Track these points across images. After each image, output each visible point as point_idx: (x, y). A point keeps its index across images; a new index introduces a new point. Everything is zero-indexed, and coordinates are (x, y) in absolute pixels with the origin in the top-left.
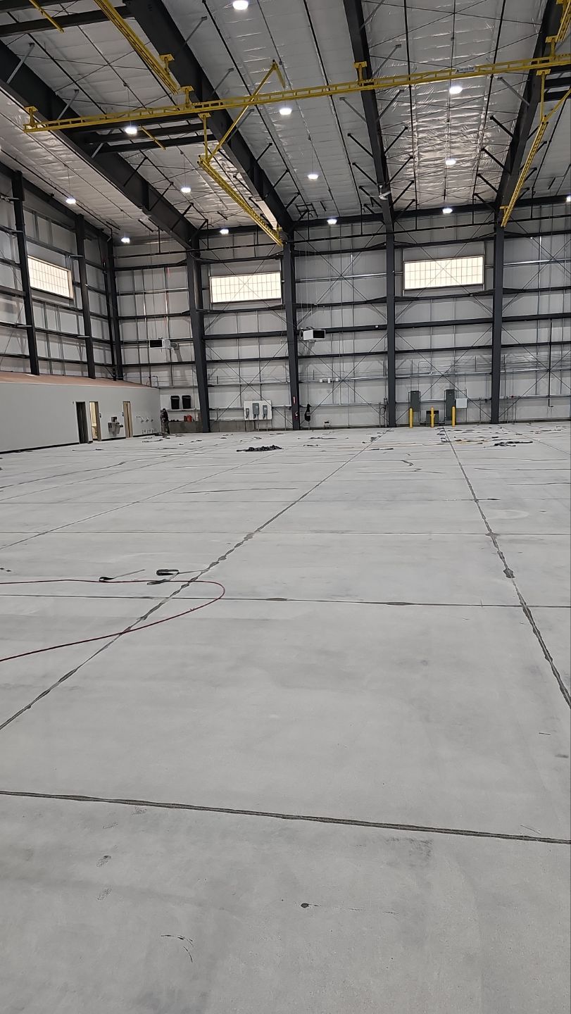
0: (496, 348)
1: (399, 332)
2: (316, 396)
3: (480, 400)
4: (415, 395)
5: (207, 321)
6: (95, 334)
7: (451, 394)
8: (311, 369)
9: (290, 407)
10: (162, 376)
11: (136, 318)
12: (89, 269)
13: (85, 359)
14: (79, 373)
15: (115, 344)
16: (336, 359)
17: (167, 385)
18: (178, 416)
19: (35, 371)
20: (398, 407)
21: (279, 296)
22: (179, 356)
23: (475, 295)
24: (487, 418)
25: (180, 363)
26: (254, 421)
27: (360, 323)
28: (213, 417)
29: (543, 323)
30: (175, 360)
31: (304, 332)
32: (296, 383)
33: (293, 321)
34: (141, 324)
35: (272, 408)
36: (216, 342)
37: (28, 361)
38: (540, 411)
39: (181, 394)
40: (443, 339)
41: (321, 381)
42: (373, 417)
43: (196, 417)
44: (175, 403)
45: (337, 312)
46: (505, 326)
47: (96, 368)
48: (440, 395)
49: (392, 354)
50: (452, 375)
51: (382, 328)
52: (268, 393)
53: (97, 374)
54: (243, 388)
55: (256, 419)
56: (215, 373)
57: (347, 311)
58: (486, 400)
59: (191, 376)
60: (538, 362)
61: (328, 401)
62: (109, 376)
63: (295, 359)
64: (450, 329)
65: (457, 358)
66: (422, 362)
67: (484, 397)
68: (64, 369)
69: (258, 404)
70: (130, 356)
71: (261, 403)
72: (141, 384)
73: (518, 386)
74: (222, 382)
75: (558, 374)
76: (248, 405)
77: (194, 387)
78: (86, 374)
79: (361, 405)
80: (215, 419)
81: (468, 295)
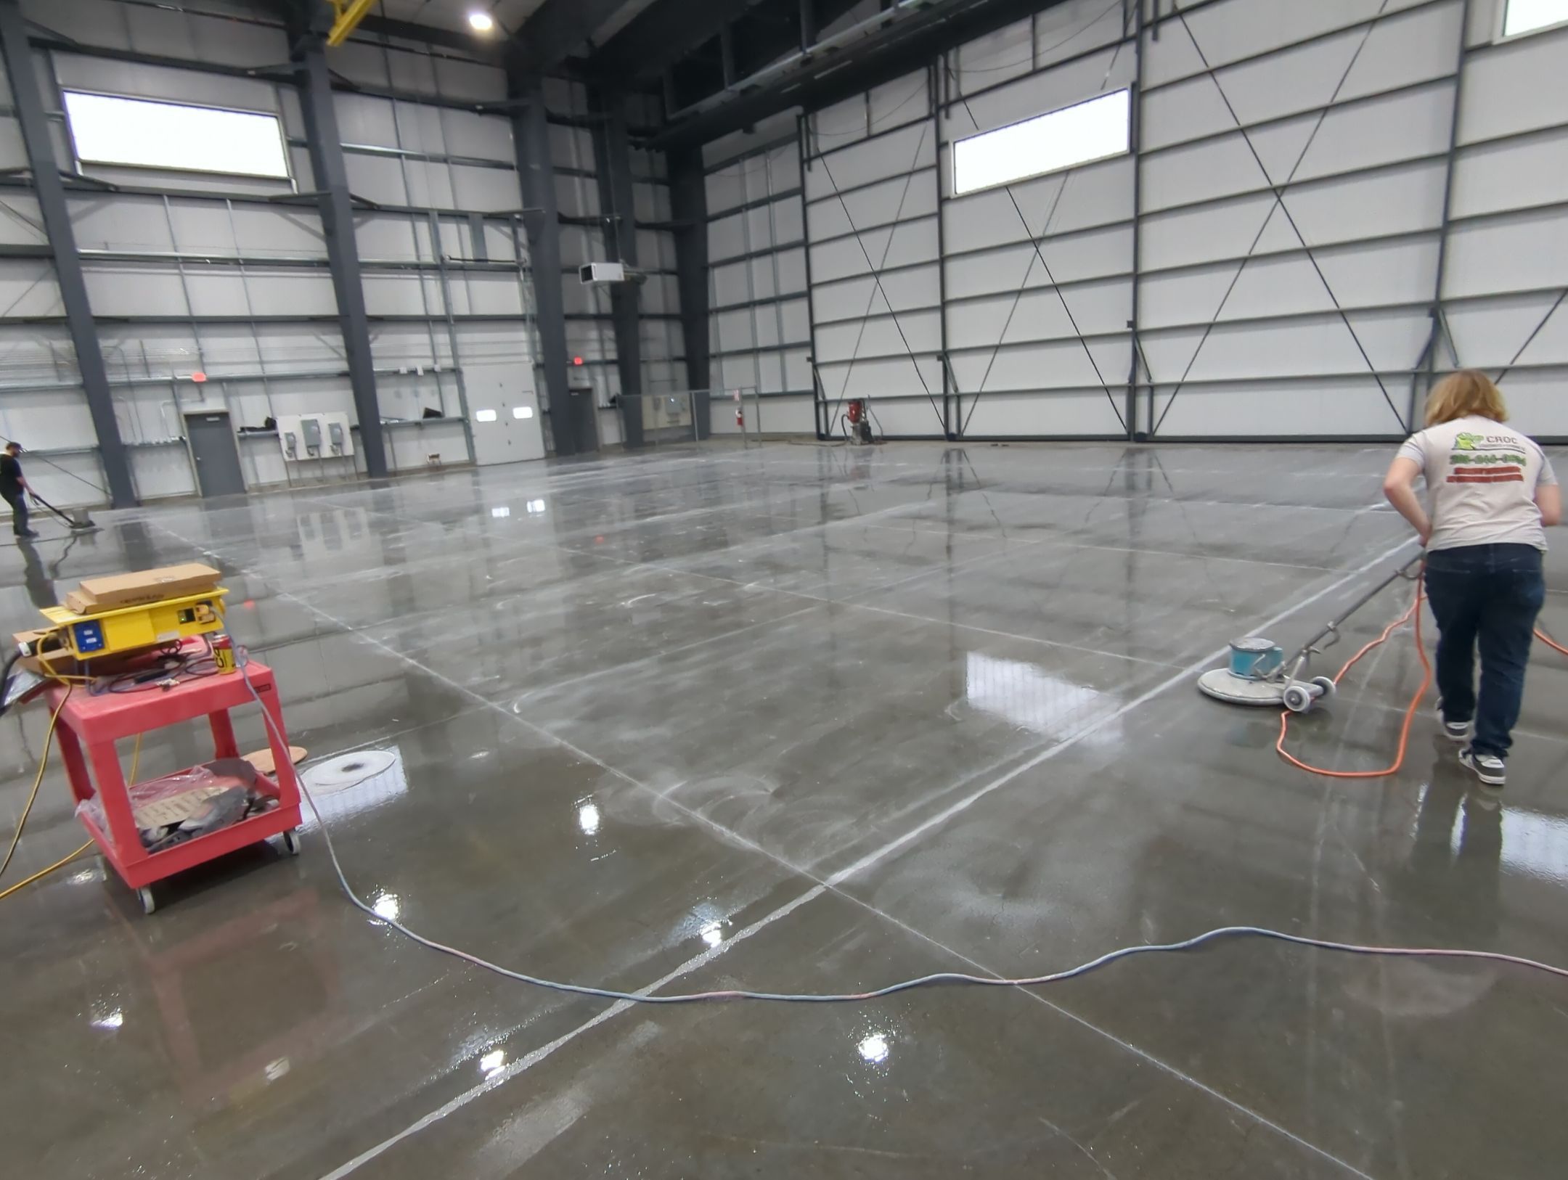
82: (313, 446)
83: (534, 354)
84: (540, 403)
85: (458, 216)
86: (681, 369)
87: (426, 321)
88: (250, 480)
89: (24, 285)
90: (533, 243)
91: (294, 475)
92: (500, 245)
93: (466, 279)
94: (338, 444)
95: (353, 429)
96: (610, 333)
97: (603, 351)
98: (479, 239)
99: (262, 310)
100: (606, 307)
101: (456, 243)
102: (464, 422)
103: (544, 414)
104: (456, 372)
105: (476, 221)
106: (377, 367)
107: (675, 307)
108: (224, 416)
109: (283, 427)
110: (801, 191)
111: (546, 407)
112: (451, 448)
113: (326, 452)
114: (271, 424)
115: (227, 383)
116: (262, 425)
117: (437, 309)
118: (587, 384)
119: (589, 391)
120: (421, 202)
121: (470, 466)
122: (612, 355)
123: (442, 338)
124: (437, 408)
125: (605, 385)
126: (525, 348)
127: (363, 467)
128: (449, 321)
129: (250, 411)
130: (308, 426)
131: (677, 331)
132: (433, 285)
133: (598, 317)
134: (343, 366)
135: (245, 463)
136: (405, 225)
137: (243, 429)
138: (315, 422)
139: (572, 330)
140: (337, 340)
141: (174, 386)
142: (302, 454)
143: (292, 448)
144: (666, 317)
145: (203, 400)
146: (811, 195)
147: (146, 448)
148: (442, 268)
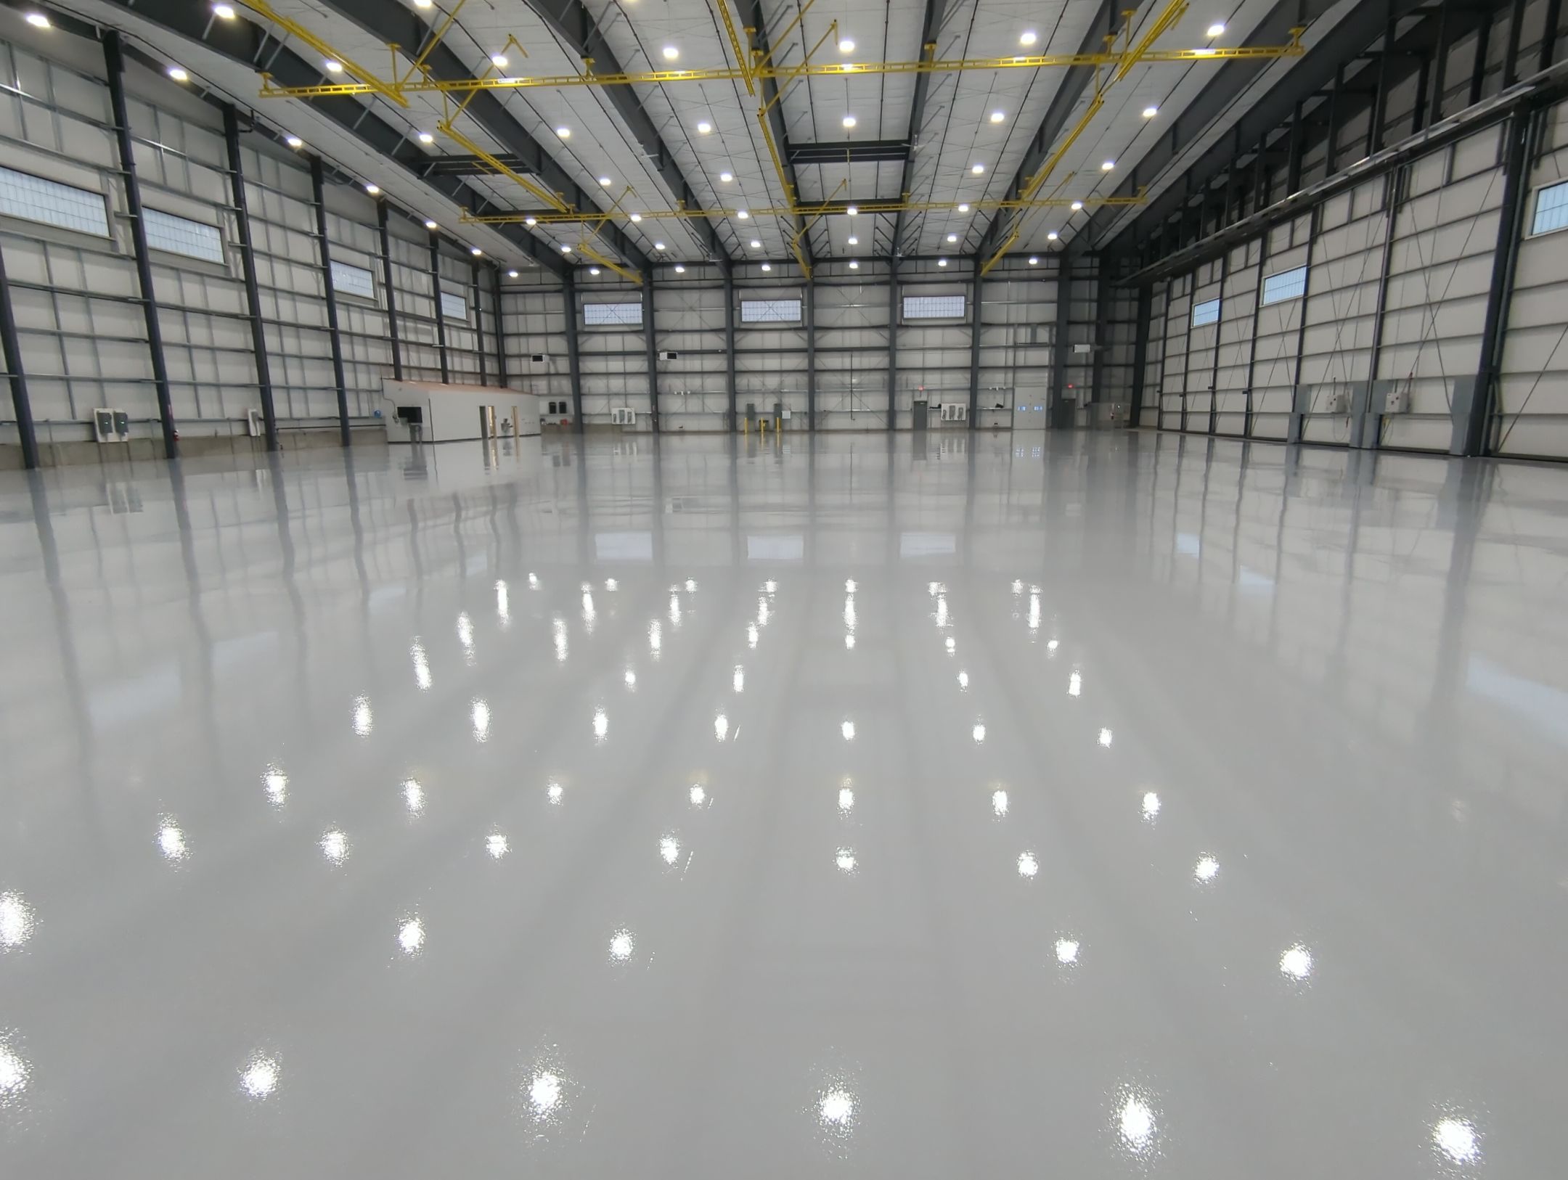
0: (812, 372)
1: (738, 356)
2: (672, 404)
3: (801, 413)
4: (751, 409)
5: (581, 339)
6: (486, 349)
7: (778, 408)
8: (667, 383)
9: (651, 414)
10: (542, 385)
11: (518, 335)
12: (482, 294)
13: (478, 370)
14: (472, 382)
15: (501, 357)
16: (688, 376)
17: (545, 392)
18: (556, 419)
19: (445, 381)
20: (738, 417)
21: (640, 321)
22: (556, 368)
23: (796, 329)
24: (806, 427)
25: (557, 374)
26: (621, 425)
27: (706, 346)
28: (586, 421)
29: (848, 354)
30: (552, 371)
31: (661, 354)
32: (655, 394)
33: (652, 343)
34: (523, 340)
35: (636, 414)
36: (588, 358)
37: (440, 374)
38: (842, 422)
39: (557, 400)
40: (772, 363)
41: (676, 393)
42: (718, 424)
43: (570, 420)
44: (552, 408)
45: (688, 337)
46: (818, 354)
47: (487, 378)
48: (770, 408)
49: (732, 373)
50: (779, 392)
51: (724, 352)
52: (631, 401)
53: (488, 383)
54: (611, 397)
55: (622, 423)
56: (589, 384)
57: (696, 337)
58: (806, 413)
59: (566, 385)
60: (843, 384)
61: (682, 410)
62: (496, 384)
63: (654, 374)
64: (777, 355)
65: (783, 378)
66: (755, 381)
67: (804, 410)
68: (463, 378)
69: (623, 411)
70: (513, 367)
71: (626, 410)
72: (522, 392)
73: (829, 402)
74: (594, 390)
75: (858, 395)
76: (615, 411)
77: (568, 395)
78: (480, 382)
79: (708, 414)
80: (586, 422)
81: (790, 329)
82: (952, 415)
83: (1049, 381)
84: (1048, 405)
85: (1027, 325)
86: (1130, 392)
87: (1006, 368)
88: (929, 426)
89: (880, 358)
90: (1058, 333)
91: (943, 426)
92: (1043, 335)
93: (1025, 351)
94: (960, 415)
95: (967, 411)
96: (1091, 373)
97: (1086, 382)
98: (1034, 335)
99: (946, 364)
100: (1091, 360)
101: (1024, 335)
102: (1012, 410)
103: (1048, 410)
104: (1013, 389)
105: (1034, 326)
106: (979, 387)
107: (1132, 360)
108: (926, 402)
109: (942, 409)
110: (1166, 314)
111: (1051, 406)
112: (1004, 420)
113: (956, 418)
114: (940, 406)
115: (929, 391)
116: (937, 406)
117: (1010, 363)
118: (1074, 397)
119: (1074, 400)
120: (1012, 320)
121: (1010, 429)
122: (1090, 382)
123: (1010, 375)
124: (1002, 404)
125: (1083, 397)
126: (1046, 380)
127: (968, 426)
128: (1015, 368)
129: (934, 401)
130: (952, 408)
131: (1131, 371)
132: (1011, 353)
133: (1087, 366)
134: (969, 385)
135: (929, 420)
136: (1003, 331)
137: (931, 408)
138: (954, 407)
139: (1071, 372)
140: (969, 376)
141: (913, 391)
142: (947, 419)
143: (944, 416)
144: (1126, 366)
145: (921, 396)
146: (1169, 317)
147: (902, 411)
148: (1016, 347)
